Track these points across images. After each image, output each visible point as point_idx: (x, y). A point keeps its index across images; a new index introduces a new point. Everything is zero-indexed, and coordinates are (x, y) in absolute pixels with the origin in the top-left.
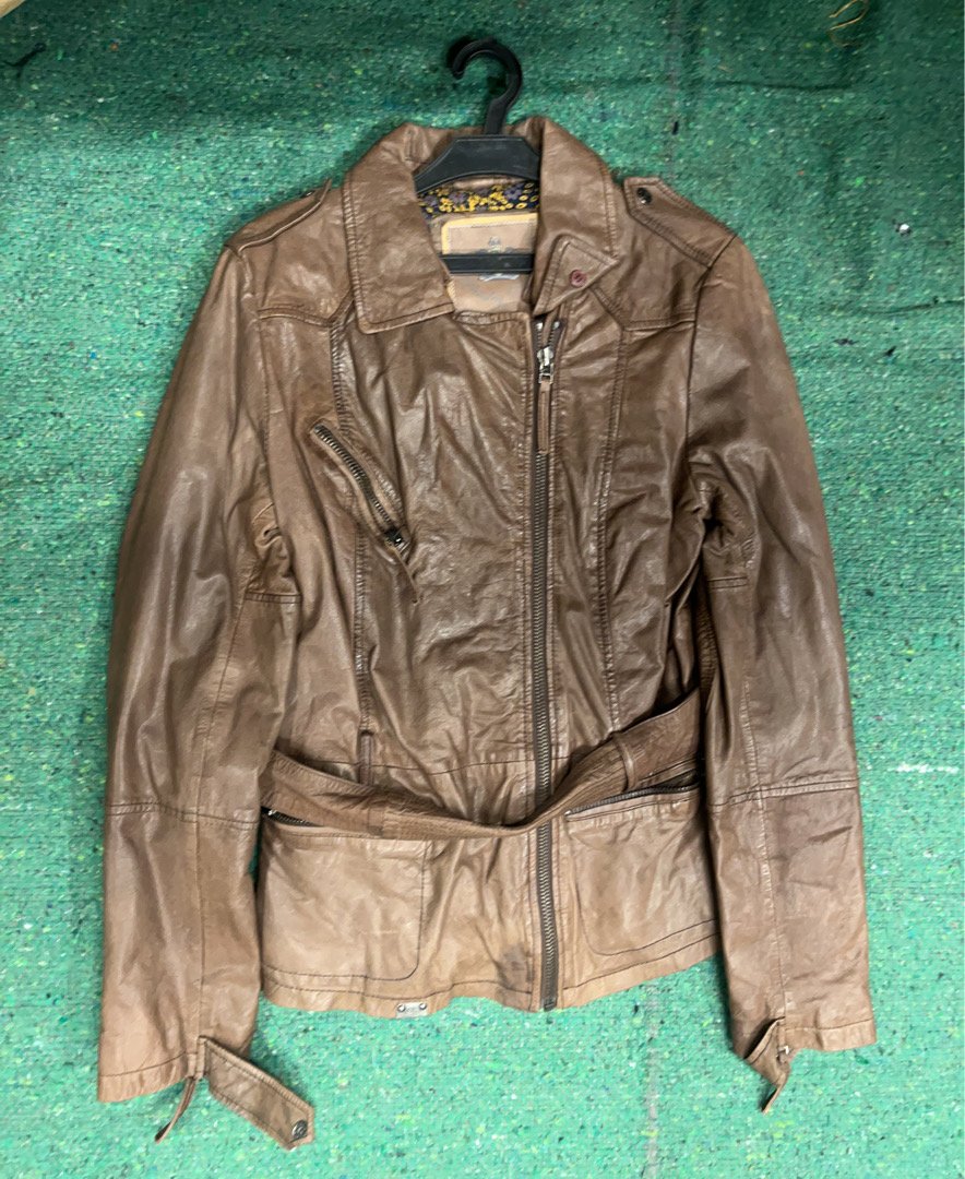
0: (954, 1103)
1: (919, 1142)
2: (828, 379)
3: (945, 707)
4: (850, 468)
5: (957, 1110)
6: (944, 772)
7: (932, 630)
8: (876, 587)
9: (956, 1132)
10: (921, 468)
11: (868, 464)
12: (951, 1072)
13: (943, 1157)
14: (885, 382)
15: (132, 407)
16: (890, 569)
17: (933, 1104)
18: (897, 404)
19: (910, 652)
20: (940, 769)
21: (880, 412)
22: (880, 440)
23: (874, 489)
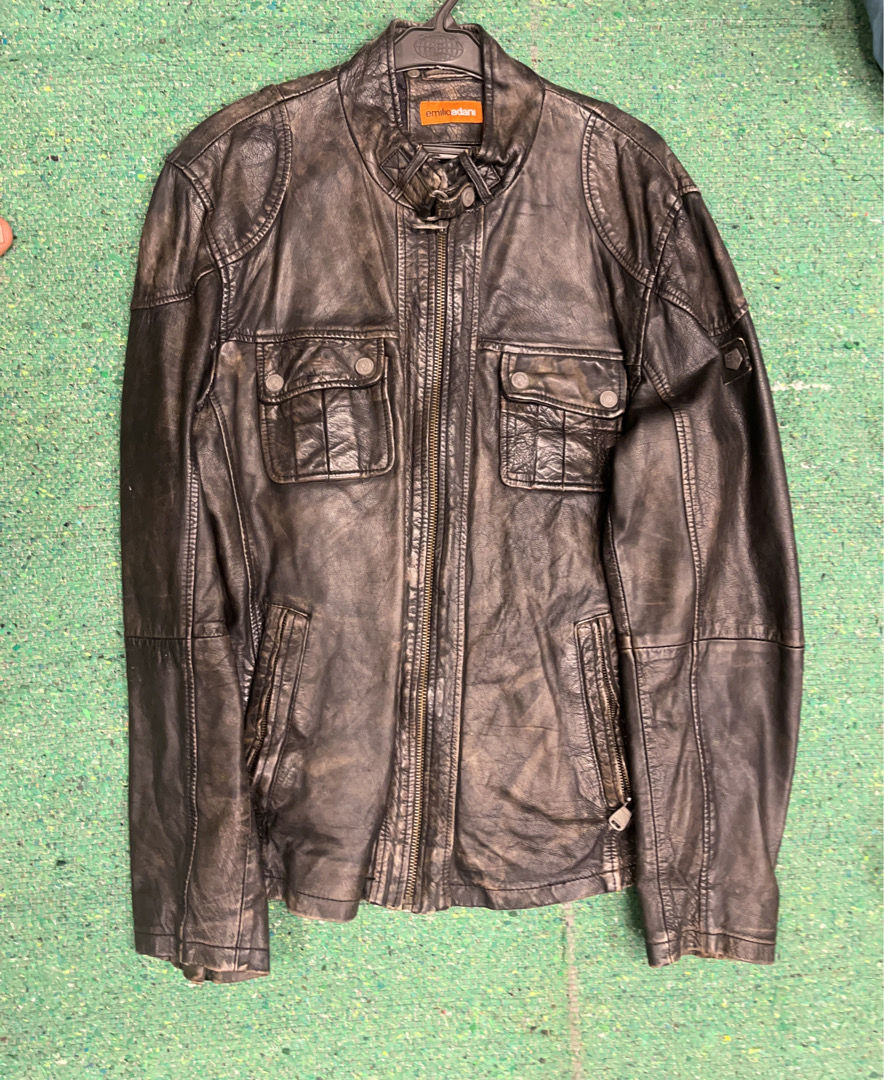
0: (846, 696)
1: (815, 732)
2: (687, 28)
3: (814, 330)
4: (711, 111)
5: (849, 702)
6: (819, 389)
7: (797, 258)
8: (742, 221)
9: (850, 723)
10: (778, 108)
11: (729, 106)
12: (841, 666)
13: (840, 747)
14: (739, 27)
15: (42, 83)
16: (754, 203)
17: (826, 696)
18: (751, 49)
19: (779, 280)
20: (815, 385)
21: (737, 57)
22: (739, 84)
23: (735, 129)
